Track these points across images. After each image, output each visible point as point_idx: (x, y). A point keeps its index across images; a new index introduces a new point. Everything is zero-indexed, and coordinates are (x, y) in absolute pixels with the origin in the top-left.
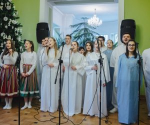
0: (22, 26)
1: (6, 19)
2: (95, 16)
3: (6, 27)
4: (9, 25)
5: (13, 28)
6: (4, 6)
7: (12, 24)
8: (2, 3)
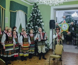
0: (44, 22)
1: (38, 20)
2: (75, 12)
3: (38, 23)
4: (39, 22)
5: (40, 23)
6: (37, 14)
7: (40, 22)
8: (36, 13)
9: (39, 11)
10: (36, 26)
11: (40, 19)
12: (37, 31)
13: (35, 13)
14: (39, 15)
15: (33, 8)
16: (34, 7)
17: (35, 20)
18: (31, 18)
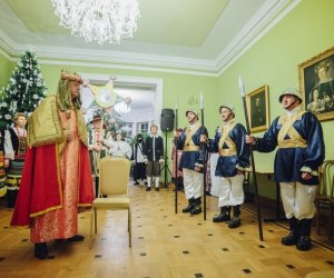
1: (36, 96)
6: (33, 81)
8: (31, 79)
9: (40, 75)
11: (41, 95)
13: (28, 77)
14: (39, 84)
15: (21, 65)
16: (25, 63)
17: (27, 96)
18: (12, 89)
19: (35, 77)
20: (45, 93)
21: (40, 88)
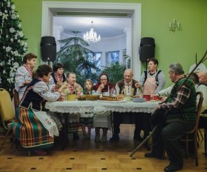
1: (12, 30)
2: (92, 30)
3: (12, 40)
4: (16, 38)
5: (19, 41)
6: (8, 14)
8: (6, 11)
9: (13, 7)
10: (7, 46)
11: (17, 29)
12: (10, 61)
14: (14, 17)
19: (9, 9)
20: (20, 26)
21: (15, 20)
